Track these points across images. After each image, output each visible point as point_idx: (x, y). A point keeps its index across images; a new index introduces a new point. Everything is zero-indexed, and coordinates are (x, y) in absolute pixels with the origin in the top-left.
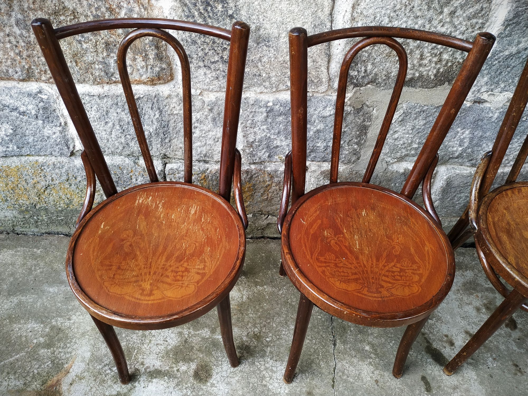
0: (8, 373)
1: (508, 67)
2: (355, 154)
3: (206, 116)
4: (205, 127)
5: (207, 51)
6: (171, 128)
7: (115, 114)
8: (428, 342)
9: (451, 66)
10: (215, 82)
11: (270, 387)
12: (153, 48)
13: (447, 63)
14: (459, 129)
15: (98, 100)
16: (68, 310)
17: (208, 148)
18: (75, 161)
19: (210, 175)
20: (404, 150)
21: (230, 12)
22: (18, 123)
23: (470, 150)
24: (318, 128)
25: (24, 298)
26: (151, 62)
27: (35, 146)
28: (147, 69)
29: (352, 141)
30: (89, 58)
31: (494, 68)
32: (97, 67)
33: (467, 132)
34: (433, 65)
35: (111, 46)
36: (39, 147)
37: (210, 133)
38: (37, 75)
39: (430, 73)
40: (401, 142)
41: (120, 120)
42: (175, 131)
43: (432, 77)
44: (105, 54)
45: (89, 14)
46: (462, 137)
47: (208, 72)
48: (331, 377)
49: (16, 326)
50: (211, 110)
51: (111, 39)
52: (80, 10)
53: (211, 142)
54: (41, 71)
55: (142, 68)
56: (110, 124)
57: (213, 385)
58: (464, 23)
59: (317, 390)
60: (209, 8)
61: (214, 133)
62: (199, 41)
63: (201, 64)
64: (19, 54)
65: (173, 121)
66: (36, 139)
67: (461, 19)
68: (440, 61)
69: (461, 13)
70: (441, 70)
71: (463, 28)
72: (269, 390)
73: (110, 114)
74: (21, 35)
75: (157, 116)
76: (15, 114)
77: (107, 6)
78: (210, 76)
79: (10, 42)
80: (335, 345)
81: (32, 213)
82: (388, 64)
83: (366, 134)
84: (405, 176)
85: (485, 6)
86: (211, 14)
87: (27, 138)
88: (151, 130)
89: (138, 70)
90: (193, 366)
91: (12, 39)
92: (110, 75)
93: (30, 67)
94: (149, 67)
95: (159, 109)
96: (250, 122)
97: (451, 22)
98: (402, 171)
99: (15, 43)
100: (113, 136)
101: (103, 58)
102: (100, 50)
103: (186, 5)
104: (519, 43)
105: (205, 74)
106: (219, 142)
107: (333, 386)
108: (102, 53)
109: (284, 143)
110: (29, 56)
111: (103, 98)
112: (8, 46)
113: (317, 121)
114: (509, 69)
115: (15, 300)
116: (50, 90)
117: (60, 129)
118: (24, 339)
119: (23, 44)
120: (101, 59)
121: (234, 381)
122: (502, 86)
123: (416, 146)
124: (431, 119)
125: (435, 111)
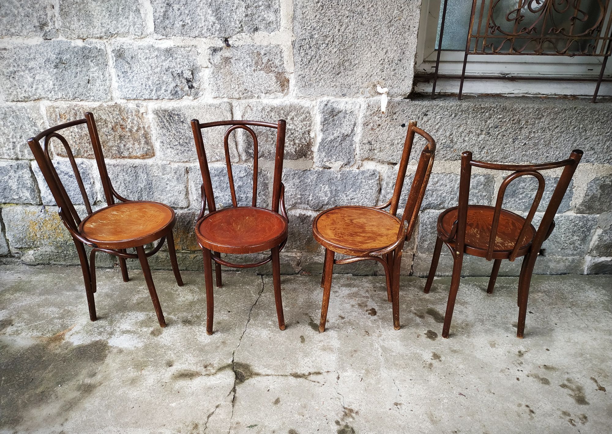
0: (33, 329)
1: (334, 147)
2: (265, 202)
3: (173, 177)
4: (172, 184)
5: (171, 139)
6: (153, 185)
7: (122, 176)
8: (312, 320)
9: (302, 146)
10: (177, 156)
11: (199, 339)
12: (144, 138)
13: (299, 145)
14: (321, 185)
15: (113, 168)
16: (77, 303)
17: (175, 198)
18: (96, 208)
19: (178, 218)
20: (293, 199)
21: (182, 120)
22: (67, 182)
23: (333, 199)
24: (239, 184)
25: (49, 297)
26: (142, 145)
27: (74, 197)
28: (140, 149)
29: (261, 193)
30: (110, 144)
31: (326, 147)
32: (114, 148)
33: (327, 187)
34: (292, 146)
35: (122, 137)
36: (76, 198)
37: (176, 188)
38: (82, 153)
39: (292, 151)
40: (290, 194)
41: (125, 180)
42: (156, 187)
43: (294, 153)
44: (119, 142)
45: (113, 121)
46: (325, 190)
47: (173, 151)
48: (241, 335)
49: (41, 309)
50: (175, 173)
51: (123, 134)
52: (108, 120)
53: (176, 194)
54: (85, 151)
55: (138, 148)
56: (119, 183)
57: (162, 337)
58: (300, 124)
59: (229, 341)
60: (171, 118)
61: (178, 188)
62: (167, 134)
63: (169, 146)
64: (75, 142)
65: (154, 180)
66: (75, 193)
67: (297, 122)
68: (295, 144)
69: (297, 119)
70: (297, 149)
71: (301, 127)
72: (197, 340)
73: (119, 176)
74: (78, 132)
75: (146, 177)
76: (66, 177)
77: (122, 117)
78: (173, 153)
79: (71, 136)
80: (248, 321)
81: (63, 248)
82: (268, 146)
83: (267, 188)
84: (300, 219)
85: (307, 115)
86: (172, 121)
87: (70, 192)
88: (142, 186)
89: (136, 150)
90: (151, 329)
91: (73, 134)
92: (120, 153)
93: (79, 149)
94: (141, 148)
95: (147, 173)
96: (198, 180)
97: (293, 123)
98: (298, 215)
99: (74, 136)
100: (120, 191)
101: (118, 144)
102: (116, 139)
103: (160, 117)
104: (333, 134)
105: (171, 152)
106: (181, 194)
107: (240, 340)
108: (117, 141)
109: (221, 195)
110: (80, 143)
111: (116, 166)
112: (70, 137)
113: (238, 180)
114: (334, 148)
115: (43, 297)
116: (88, 162)
117: (90, 186)
118: (45, 315)
119: (78, 137)
120: (117, 145)
121: (176, 336)
122: (335, 157)
123: (300, 196)
124: (303, 179)
125: (303, 174)
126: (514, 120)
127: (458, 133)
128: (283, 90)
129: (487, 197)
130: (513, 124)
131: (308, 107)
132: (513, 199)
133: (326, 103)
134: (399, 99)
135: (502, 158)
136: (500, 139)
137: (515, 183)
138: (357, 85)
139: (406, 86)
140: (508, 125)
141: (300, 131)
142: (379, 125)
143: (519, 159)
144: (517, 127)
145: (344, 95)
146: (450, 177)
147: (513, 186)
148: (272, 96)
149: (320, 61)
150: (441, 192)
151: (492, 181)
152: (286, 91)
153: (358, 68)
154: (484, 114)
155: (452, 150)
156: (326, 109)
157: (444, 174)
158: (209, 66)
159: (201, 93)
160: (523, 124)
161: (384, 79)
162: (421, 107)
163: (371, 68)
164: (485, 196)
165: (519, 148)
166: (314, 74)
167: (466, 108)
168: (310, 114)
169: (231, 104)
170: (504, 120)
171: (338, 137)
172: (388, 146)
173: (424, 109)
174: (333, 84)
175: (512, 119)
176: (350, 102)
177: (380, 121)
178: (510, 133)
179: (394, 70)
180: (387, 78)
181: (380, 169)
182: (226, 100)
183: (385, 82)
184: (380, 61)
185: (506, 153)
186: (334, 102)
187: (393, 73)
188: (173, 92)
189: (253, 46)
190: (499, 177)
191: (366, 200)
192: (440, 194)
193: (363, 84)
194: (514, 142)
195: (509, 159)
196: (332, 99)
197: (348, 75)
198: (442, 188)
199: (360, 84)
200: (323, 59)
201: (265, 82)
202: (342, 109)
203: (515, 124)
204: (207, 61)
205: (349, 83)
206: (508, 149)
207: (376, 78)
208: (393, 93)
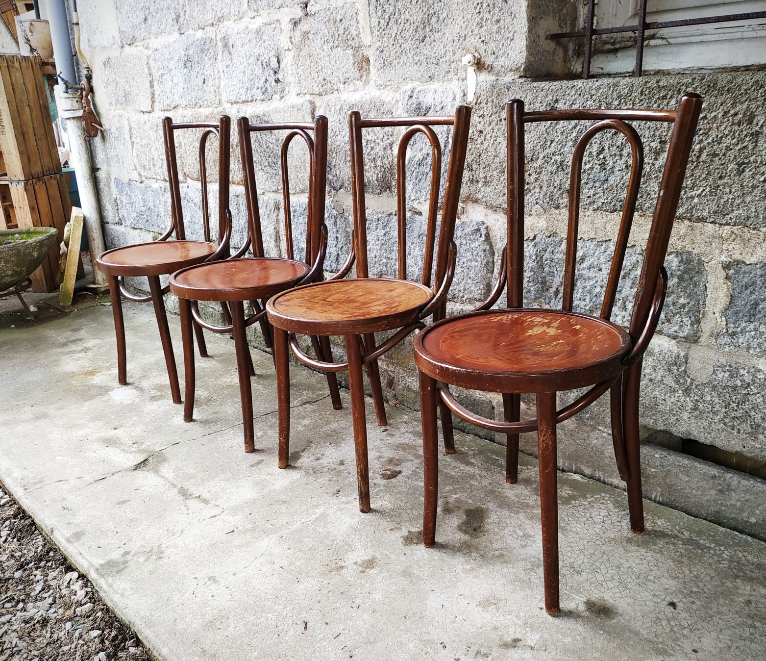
13: (381, 169)
20: (377, 265)
27: (198, 233)
28: (239, 171)
34: (373, 170)
39: (374, 178)
43: (376, 183)
48: (212, 432)
62: (259, 150)
63: (260, 168)
66: (199, 227)
68: (376, 166)
70: (380, 176)
89: (236, 172)
105: (262, 176)
107: (204, 435)
123: (385, 261)
124: (388, 229)
125: (388, 220)
126: (736, 114)
127: (615, 148)
128: (361, 76)
129: (687, 309)
130: (733, 124)
131: (389, 103)
132: (752, 326)
133: (409, 93)
134: (508, 78)
135: (715, 212)
136: (704, 162)
137: (754, 283)
138: (448, 58)
139: (517, 52)
140: (722, 128)
141: (381, 144)
142: (481, 132)
143: (757, 217)
144: (745, 133)
145: (431, 78)
146: (606, 249)
147: (751, 289)
148: (351, 88)
149: (399, 21)
150: (592, 283)
151: (699, 272)
152: (365, 77)
153: (448, 25)
154: (665, 102)
155: (605, 186)
156: (409, 104)
157: (595, 242)
158: (291, 48)
159: (287, 89)
160: (760, 124)
161: (483, 41)
162: (543, 92)
163: (464, 22)
164: (684, 306)
165: (754, 187)
166: (393, 45)
167: (626, 91)
168: (392, 114)
169: (312, 103)
170: (713, 115)
171: (428, 154)
172: (495, 173)
173: (550, 97)
174: (417, 59)
175: (732, 112)
176: (441, 90)
177: (482, 124)
178: (728, 148)
179: (498, 21)
180: (488, 38)
181: (493, 222)
182: (308, 97)
183: (485, 47)
184: (475, 8)
185: (722, 201)
186: (420, 92)
187: (496, 27)
188: (264, 90)
189: (329, 9)
190: (713, 262)
191: (469, 281)
192: (588, 288)
193: (454, 54)
194: (740, 172)
195: (733, 215)
196: (418, 86)
197: (434, 41)
198: (591, 274)
199: (451, 54)
200: (403, 17)
201: (342, 65)
202: (430, 104)
203: (739, 124)
204: (288, 40)
205: (437, 54)
206: (727, 190)
207: (473, 40)
208: (499, 68)
